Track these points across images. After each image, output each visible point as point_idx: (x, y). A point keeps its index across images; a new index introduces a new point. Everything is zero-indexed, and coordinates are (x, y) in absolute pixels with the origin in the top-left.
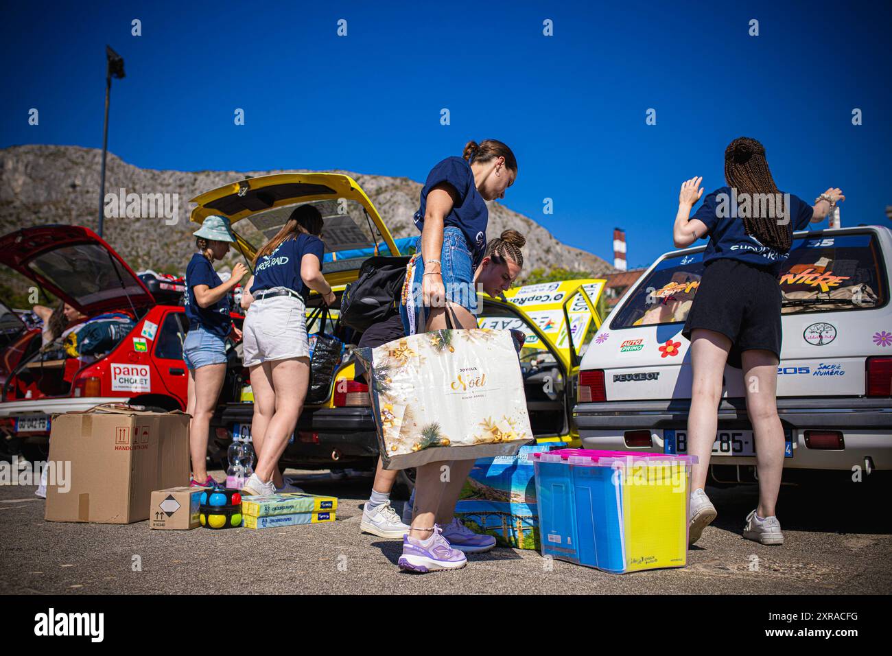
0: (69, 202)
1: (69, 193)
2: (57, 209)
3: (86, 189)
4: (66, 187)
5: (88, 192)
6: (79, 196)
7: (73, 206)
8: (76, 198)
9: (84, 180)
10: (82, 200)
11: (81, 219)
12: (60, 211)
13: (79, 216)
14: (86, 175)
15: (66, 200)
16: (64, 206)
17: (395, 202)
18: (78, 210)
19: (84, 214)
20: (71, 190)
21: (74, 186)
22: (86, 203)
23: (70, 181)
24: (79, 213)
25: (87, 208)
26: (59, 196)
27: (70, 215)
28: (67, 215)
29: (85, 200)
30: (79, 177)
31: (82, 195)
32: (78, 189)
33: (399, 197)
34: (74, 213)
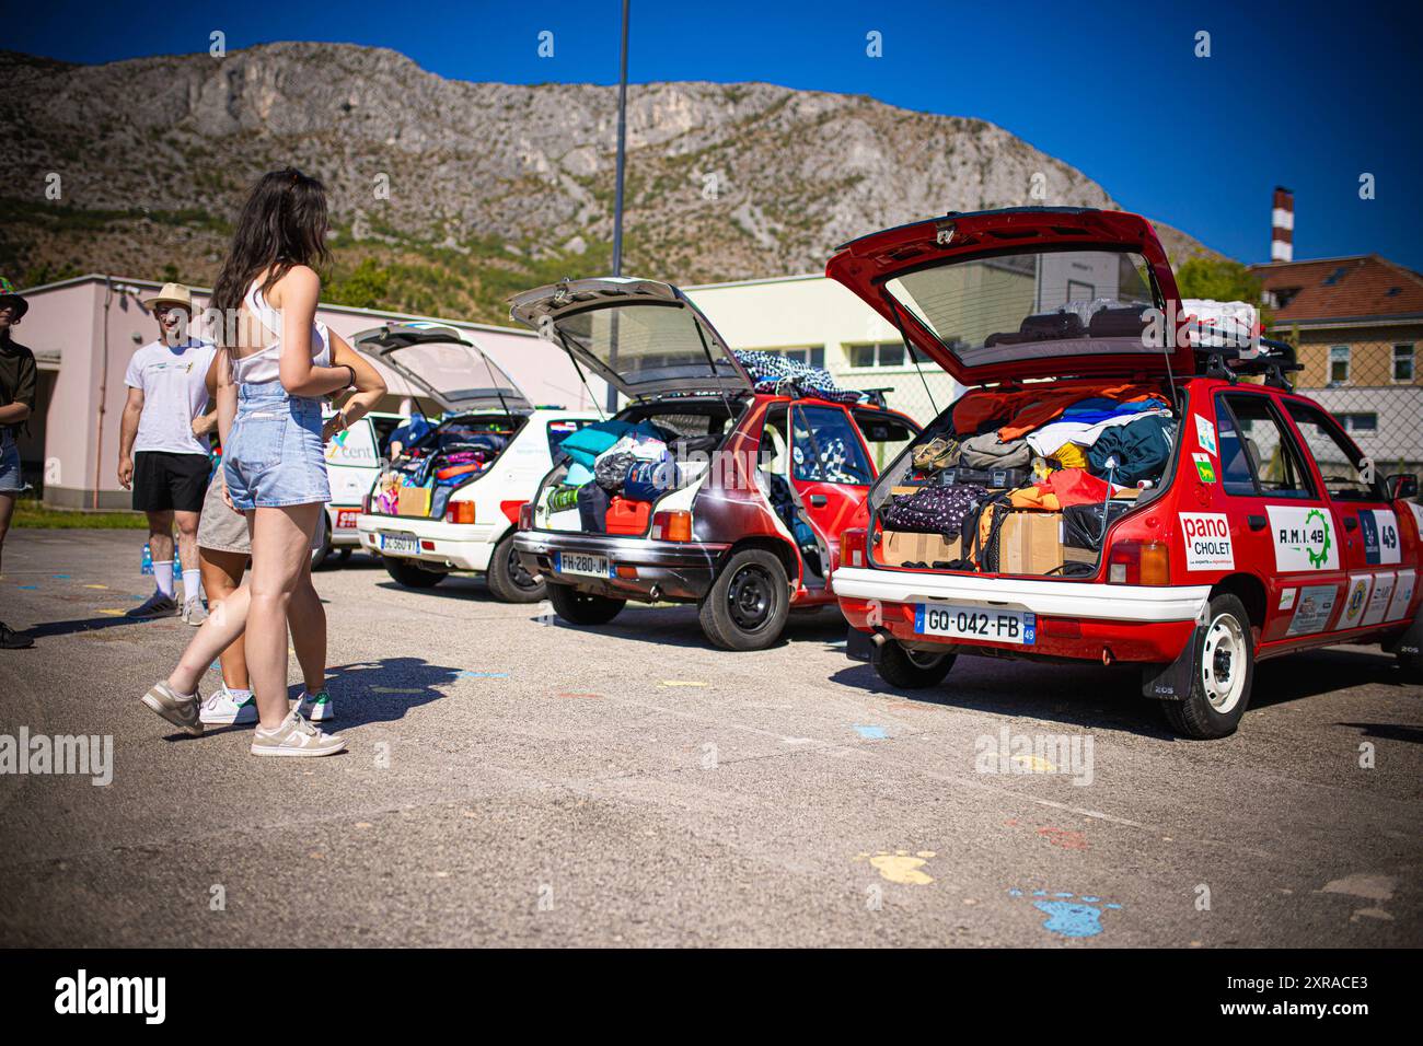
0: (340, 134)
1: (340, 119)
2: (323, 144)
3: (364, 112)
4: (337, 109)
5: (368, 117)
6: (356, 124)
7: (347, 139)
8: (351, 126)
9: (363, 99)
10: (360, 130)
11: (358, 159)
12: (328, 147)
13: (354, 155)
14: (365, 91)
15: (336, 130)
16: (334, 140)
17: (849, 137)
18: (354, 146)
19: (363, 151)
20: (343, 113)
21: (347, 108)
22: (365, 135)
23: (341, 100)
24: (355, 150)
25: (367, 143)
26: (326, 123)
27: (343, 153)
28: (337, 152)
29: (364, 131)
30: (355, 93)
31: (360, 122)
32: (354, 111)
33: (856, 129)
34: (348, 150)
